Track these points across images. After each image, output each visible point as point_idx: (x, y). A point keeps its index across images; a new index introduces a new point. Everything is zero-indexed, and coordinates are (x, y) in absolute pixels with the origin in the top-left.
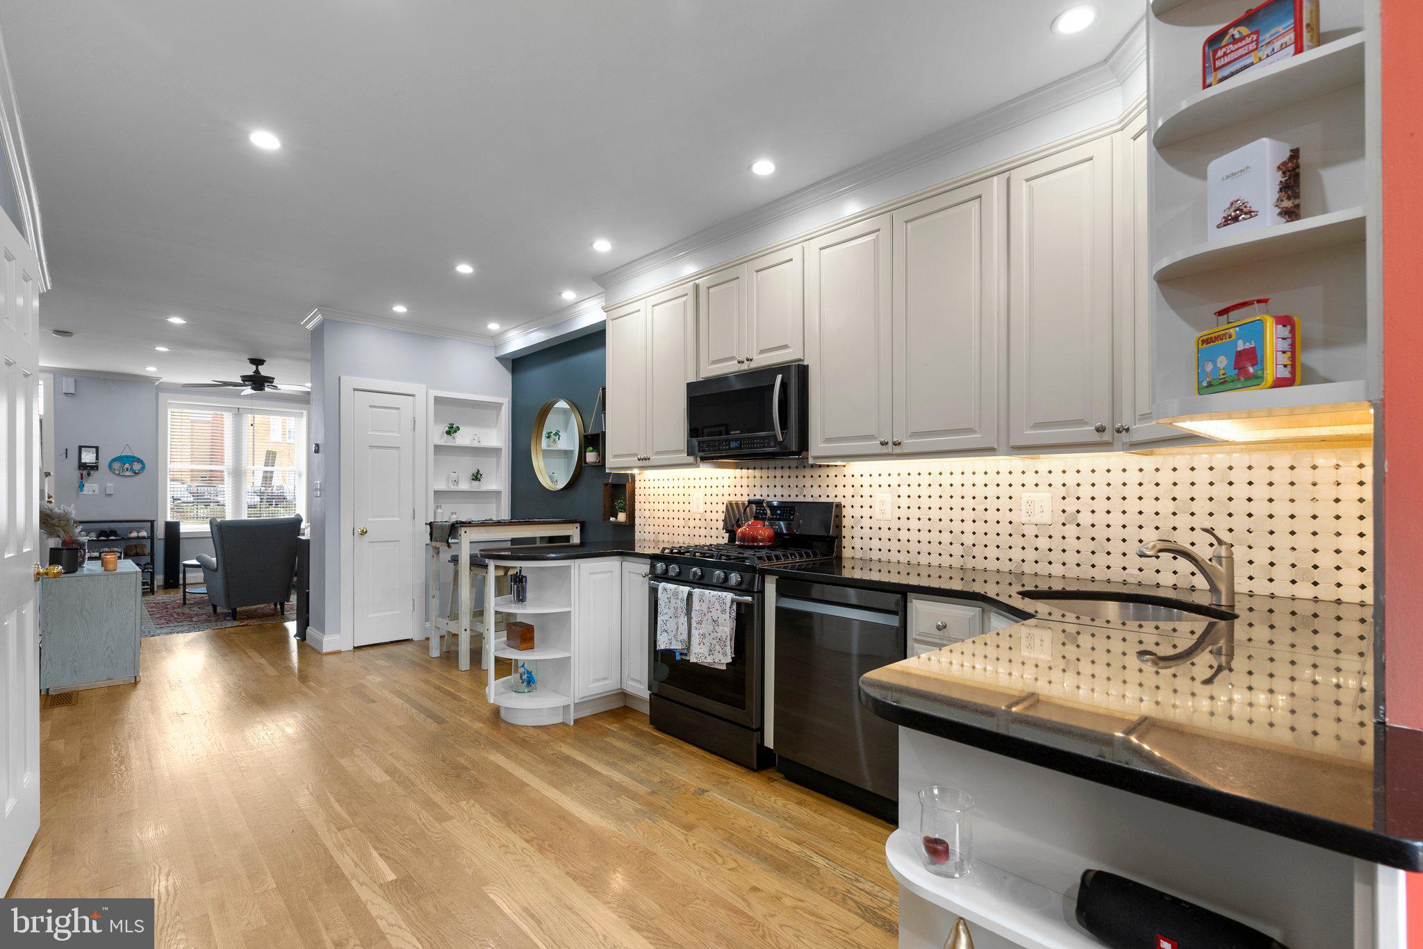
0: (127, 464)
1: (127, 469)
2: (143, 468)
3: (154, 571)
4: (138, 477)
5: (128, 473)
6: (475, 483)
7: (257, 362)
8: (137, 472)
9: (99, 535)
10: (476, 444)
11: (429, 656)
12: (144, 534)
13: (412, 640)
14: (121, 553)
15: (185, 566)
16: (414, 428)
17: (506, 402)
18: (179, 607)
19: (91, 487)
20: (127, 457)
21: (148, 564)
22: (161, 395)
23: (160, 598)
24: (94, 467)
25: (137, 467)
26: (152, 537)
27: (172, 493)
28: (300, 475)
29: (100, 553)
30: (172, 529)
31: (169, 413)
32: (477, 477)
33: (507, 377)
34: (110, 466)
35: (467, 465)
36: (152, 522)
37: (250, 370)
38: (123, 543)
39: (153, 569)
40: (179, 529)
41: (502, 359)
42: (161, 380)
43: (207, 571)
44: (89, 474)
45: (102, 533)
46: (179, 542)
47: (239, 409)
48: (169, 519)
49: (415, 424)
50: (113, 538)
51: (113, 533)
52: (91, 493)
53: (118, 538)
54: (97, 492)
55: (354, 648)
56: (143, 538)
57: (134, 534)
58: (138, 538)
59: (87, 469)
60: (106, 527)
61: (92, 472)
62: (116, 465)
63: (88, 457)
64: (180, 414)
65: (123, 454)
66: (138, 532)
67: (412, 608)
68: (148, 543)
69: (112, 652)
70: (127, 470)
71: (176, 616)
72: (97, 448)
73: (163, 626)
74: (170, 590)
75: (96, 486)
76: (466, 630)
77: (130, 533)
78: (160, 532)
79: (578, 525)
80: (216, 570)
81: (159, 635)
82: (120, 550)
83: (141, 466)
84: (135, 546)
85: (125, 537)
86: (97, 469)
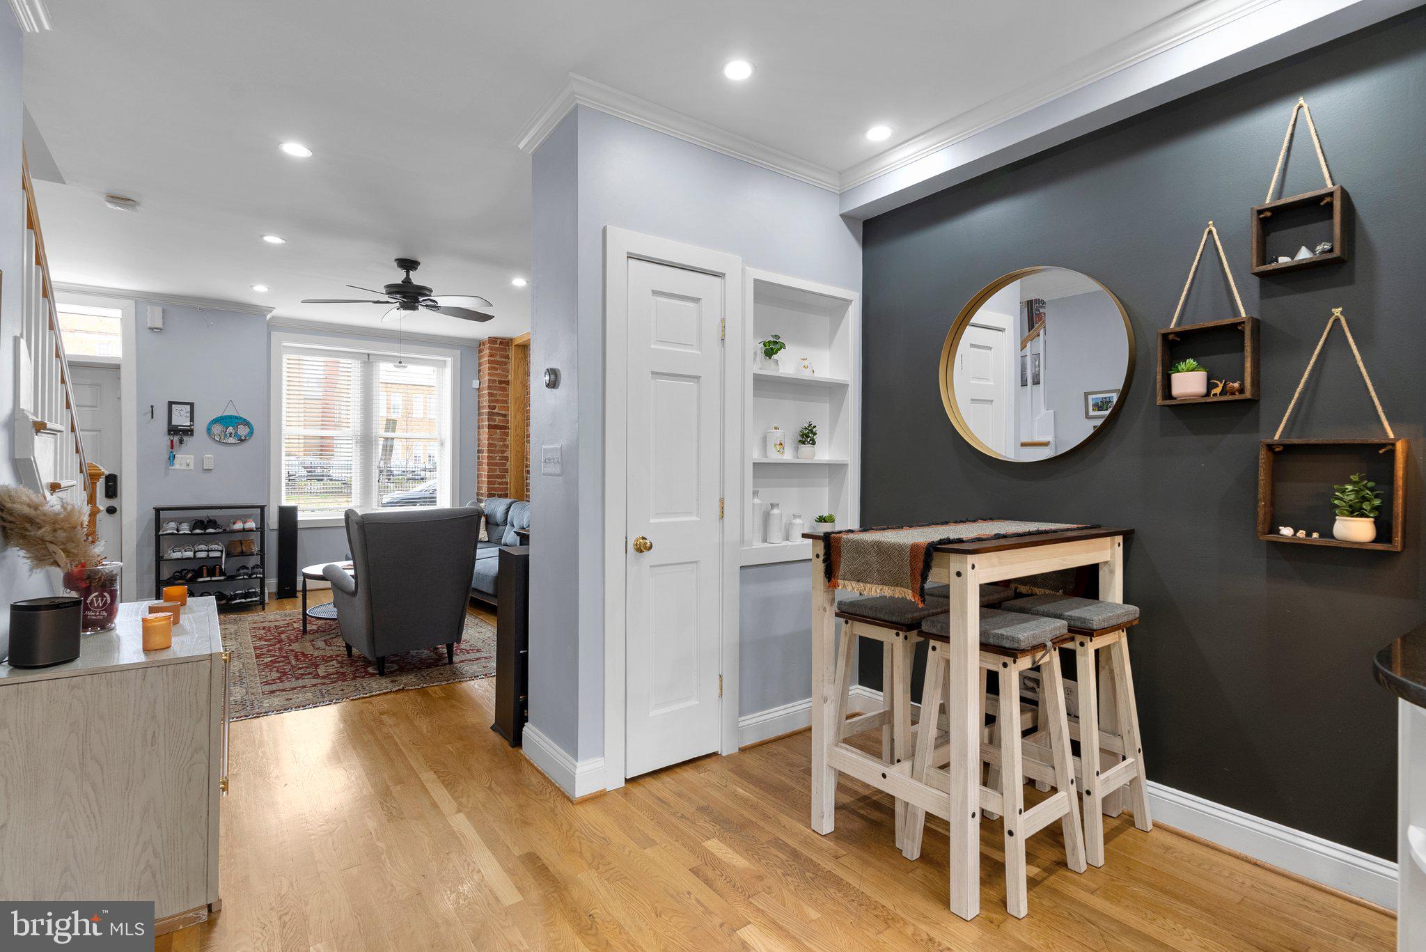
0: (231, 428)
1: (231, 434)
2: (251, 433)
3: (264, 577)
4: (243, 447)
5: (232, 440)
6: (806, 449)
7: (408, 264)
8: (243, 438)
9: (194, 527)
10: (806, 375)
11: (809, 826)
12: (251, 525)
13: (715, 754)
14: (222, 552)
15: (306, 576)
16: (723, 340)
17: (855, 297)
18: (297, 639)
19: (185, 459)
20: (230, 417)
21: (257, 566)
22: (275, 335)
23: (271, 617)
24: (189, 432)
25: (243, 431)
26: (261, 529)
27: (287, 468)
28: (442, 444)
29: (195, 552)
30: (288, 516)
31: (285, 361)
32: (807, 436)
33: (855, 252)
34: (209, 430)
35: (793, 415)
36: (262, 508)
37: (398, 276)
38: (225, 537)
39: (263, 574)
40: (296, 516)
41: (847, 218)
42: (275, 313)
43: (340, 592)
44: (181, 442)
45: (199, 524)
46: (296, 533)
47: (369, 355)
48: (285, 503)
49: (724, 331)
50: (211, 530)
51: (212, 523)
52: (184, 467)
53: (221, 530)
54: (191, 467)
55: (627, 781)
56: (251, 530)
57: (239, 526)
58: (244, 530)
59: (178, 433)
60: (202, 514)
61: (185, 438)
62: (217, 429)
63: (180, 418)
64: (297, 362)
65: (226, 414)
66: (244, 523)
67: (718, 691)
68: (256, 537)
69: (156, 854)
70: (230, 436)
71: (294, 662)
72: (192, 405)
73: (274, 687)
74: (285, 601)
75: (190, 458)
76: (974, 815)
77: (234, 523)
78: (273, 521)
79: (1120, 539)
80: (354, 594)
81: (267, 713)
82: (220, 548)
83: (248, 430)
84: (241, 541)
85: (228, 529)
86: (192, 435)
